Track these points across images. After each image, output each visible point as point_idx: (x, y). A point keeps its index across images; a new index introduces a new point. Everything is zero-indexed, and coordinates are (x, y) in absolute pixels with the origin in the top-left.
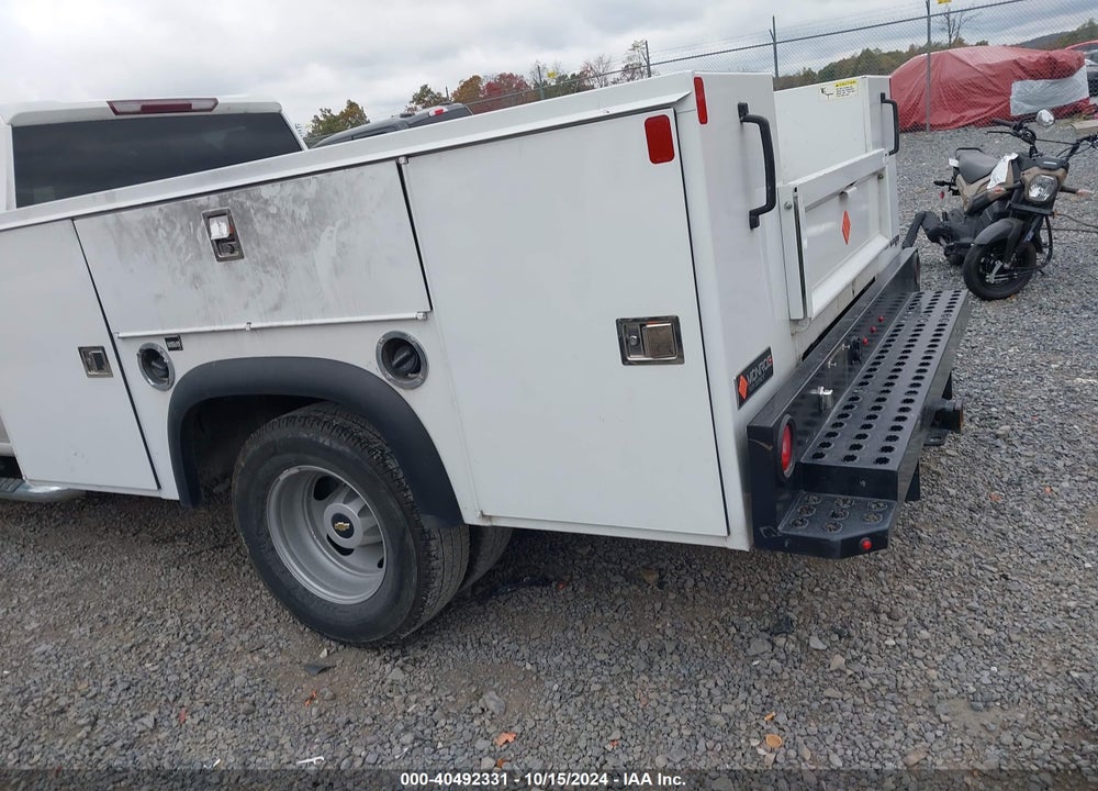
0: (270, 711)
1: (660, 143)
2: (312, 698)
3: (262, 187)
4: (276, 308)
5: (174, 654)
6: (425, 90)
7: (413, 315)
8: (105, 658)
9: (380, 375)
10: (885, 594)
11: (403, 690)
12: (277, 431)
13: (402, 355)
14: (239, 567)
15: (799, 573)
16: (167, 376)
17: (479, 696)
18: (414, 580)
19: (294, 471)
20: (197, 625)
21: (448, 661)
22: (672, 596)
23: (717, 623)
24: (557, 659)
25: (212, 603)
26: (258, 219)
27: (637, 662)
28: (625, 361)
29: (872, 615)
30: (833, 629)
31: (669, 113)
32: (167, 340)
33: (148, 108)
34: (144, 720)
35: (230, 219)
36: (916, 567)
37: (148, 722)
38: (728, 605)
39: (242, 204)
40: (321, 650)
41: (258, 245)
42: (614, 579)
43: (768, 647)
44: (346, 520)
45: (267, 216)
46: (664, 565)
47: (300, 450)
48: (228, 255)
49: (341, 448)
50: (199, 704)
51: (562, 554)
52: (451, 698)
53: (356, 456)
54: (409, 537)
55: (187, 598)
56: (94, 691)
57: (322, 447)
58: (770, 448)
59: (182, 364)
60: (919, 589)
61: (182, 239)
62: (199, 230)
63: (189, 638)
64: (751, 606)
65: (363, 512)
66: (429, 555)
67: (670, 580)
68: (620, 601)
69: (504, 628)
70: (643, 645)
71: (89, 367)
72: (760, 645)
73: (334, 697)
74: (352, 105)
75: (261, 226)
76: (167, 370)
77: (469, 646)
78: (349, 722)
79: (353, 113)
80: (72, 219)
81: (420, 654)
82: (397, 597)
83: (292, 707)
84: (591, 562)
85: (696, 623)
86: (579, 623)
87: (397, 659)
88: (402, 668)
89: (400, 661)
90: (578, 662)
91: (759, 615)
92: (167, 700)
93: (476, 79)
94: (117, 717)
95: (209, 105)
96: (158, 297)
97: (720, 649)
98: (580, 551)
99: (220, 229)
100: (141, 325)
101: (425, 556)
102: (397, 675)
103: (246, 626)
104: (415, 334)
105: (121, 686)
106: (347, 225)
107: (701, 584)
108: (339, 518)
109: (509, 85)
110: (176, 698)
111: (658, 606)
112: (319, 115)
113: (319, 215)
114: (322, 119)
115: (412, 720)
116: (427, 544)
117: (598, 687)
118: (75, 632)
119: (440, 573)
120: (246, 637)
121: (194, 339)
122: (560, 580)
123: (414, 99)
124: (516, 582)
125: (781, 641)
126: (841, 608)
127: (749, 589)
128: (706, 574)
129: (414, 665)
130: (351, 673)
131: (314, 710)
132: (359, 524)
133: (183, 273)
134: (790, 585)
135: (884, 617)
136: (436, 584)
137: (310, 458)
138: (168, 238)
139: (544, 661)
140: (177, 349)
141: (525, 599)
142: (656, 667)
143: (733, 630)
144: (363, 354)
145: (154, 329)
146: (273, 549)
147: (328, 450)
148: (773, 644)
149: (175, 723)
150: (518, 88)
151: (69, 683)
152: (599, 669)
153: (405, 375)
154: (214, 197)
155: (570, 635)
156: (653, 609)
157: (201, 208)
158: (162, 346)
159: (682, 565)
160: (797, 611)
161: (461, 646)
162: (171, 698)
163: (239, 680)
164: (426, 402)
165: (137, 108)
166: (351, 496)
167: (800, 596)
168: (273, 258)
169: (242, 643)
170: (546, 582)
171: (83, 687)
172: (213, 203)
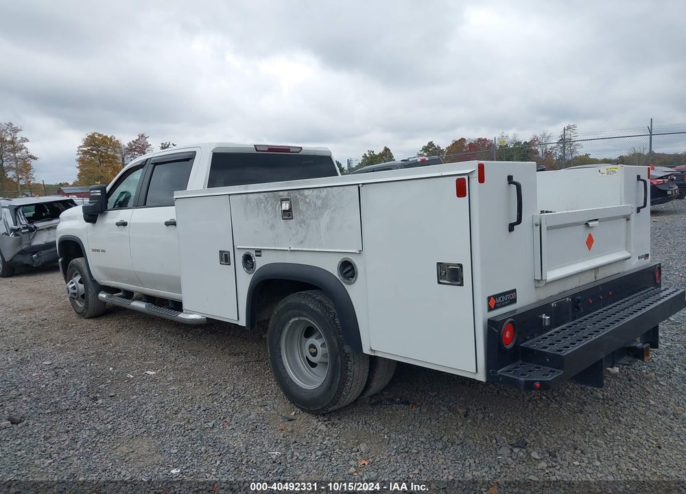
0: (262, 431)
1: (461, 189)
2: (282, 430)
3: (305, 190)
4: (302, 242)
5: (227, 401)
6: (431, 144)
7: (354, 251)
8: (198, 397)
9: (338, 277)
10: (585, 442)
11: (323, 434)
12: (293, 299)
13: (348, 269)
14: (265, 371)
15: (541, 423)
16: (252, 268)
17: (358, 444)
18: (338, 380)
19: (297, 319)
20: (240, 391)
21: (349, 427)
22: (469, 421)
23: (487, 437)
24: (400, 436)
25: (249, 383)
26: (301, 203)
27: (440, 445)
28: (439, 283)
29: (572, 450)
30: (547, 451)
31: (466, 177)
32: (256, 251)
33: (271, 149)
34: (209, 424)
35: (291, 203)
36: (610, 433)
37: (211, 425)
38: (496, 430)
39: (296, 197)
40: (292, 411)
41: (299, 214)
42: (442, 408)
43: (509, 451)
44: (315, 347)
45: (305, 202)
46: (470, 407)
47: (301, 309)
48: (287, 217)
49: (317, 310)
50: (233, 422)
51: (421, 393)
52: (345, 442)
53: (323, 315)
54: (339, 357)
55: (238, 378)
56: (191, 408)
57: (310, 309)
58: (497, 331)
59: (260, 263)
60: (606, 443)
61: (270, 208)
62: (278, 205)
63: (235, 396)
64: (508, 432)
65: (323, 345)
66: (347, 369)
67: (471, 414)
68: (441, 419)
69: (380, 419)
70: (445, 439)
71: (221, 259)
72: (505, 451)
73: (292, 431)
74: (387, 150)
75: (302, 206)
76: (253, 265)
77: (360, 423)
78: (296, 442)
79: (387, 154)
80: (229, 195)
81: (336, 421)
82: (329, 388)
83: (273, 431)
84: (434, 399)
85: (476, 435)
86: (417, 423)
87: (325, 421)
88: (326, 425)
89: (326, 423)
90: (410, 440)
91: (511, 438)
92: (220, 418)
93: (463, 140)
94: (198, 421)
95: (298, 150)
96: (257, 232)
97: (484, 448)
98: (431, 394)
99: (286, 206)
100: (247, 244)
101: (345, 369)
102: (323, 428)
103: (261, 395)
104: (355, 260)
105: (202, 408)
106: (335, 210)
107: (487, 419)
108: (312, 346)
109: (483, 145)
110: (224, 418)
111: (460, 424)
112: (367, 154)
113: (325, 206)
114: (368, 156)
115: (324, 447)
116: (347, 363)
117: (416, 451)
118: (188, 385)
119: (351, 379)
120: (260, 400)
121: (266, 252)
122: (415, 404)
123: (423, 149)
124: (392, 401)
125: (516, 450)
126: (557, 443)
127: (511, 425)
128: (491, 415)
129: (332, 426)
130: (303, 423)
131: (282, 434)
132: (320, 350)
133: (268, 223)
134: (534, 427)
135: (579, 452)
136: (348, 384)
137: (304, 313)
138: (265, 208)
139: (394, 436)
140: (259, 256)
141: (394, 409)
142: (448, 449)
143: (494, 441)
144: (332, 267)
145: (251, 245)
146: (281, 356)
147: (312, 310)
148: (512, 451)
149: (221, 427)
150: (488, 147)
151: (181, 404)
152: (419, 445)
153: (348, 278)
154: (286, 192)
155: (411, 428)
156: (457, 424)
157: (280, 196)
158: (253, 253)
159: (481, 409)
160: (532, 439)
161: (356, 422)
162: (222, 417)
163: (253, 416)
164: (355, 292)
165: (267, 149)
166: (319, 337)
167: (537, 434)
168: (304, 221)
169: (258, 402)
170: (408, 403)
171: (186, 406)
172: (285, 195)
